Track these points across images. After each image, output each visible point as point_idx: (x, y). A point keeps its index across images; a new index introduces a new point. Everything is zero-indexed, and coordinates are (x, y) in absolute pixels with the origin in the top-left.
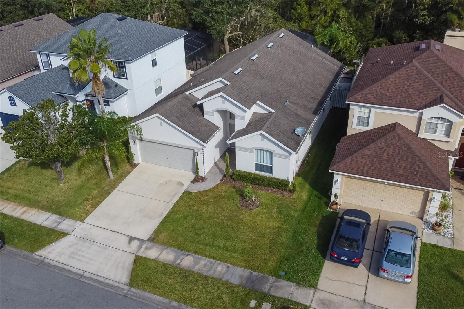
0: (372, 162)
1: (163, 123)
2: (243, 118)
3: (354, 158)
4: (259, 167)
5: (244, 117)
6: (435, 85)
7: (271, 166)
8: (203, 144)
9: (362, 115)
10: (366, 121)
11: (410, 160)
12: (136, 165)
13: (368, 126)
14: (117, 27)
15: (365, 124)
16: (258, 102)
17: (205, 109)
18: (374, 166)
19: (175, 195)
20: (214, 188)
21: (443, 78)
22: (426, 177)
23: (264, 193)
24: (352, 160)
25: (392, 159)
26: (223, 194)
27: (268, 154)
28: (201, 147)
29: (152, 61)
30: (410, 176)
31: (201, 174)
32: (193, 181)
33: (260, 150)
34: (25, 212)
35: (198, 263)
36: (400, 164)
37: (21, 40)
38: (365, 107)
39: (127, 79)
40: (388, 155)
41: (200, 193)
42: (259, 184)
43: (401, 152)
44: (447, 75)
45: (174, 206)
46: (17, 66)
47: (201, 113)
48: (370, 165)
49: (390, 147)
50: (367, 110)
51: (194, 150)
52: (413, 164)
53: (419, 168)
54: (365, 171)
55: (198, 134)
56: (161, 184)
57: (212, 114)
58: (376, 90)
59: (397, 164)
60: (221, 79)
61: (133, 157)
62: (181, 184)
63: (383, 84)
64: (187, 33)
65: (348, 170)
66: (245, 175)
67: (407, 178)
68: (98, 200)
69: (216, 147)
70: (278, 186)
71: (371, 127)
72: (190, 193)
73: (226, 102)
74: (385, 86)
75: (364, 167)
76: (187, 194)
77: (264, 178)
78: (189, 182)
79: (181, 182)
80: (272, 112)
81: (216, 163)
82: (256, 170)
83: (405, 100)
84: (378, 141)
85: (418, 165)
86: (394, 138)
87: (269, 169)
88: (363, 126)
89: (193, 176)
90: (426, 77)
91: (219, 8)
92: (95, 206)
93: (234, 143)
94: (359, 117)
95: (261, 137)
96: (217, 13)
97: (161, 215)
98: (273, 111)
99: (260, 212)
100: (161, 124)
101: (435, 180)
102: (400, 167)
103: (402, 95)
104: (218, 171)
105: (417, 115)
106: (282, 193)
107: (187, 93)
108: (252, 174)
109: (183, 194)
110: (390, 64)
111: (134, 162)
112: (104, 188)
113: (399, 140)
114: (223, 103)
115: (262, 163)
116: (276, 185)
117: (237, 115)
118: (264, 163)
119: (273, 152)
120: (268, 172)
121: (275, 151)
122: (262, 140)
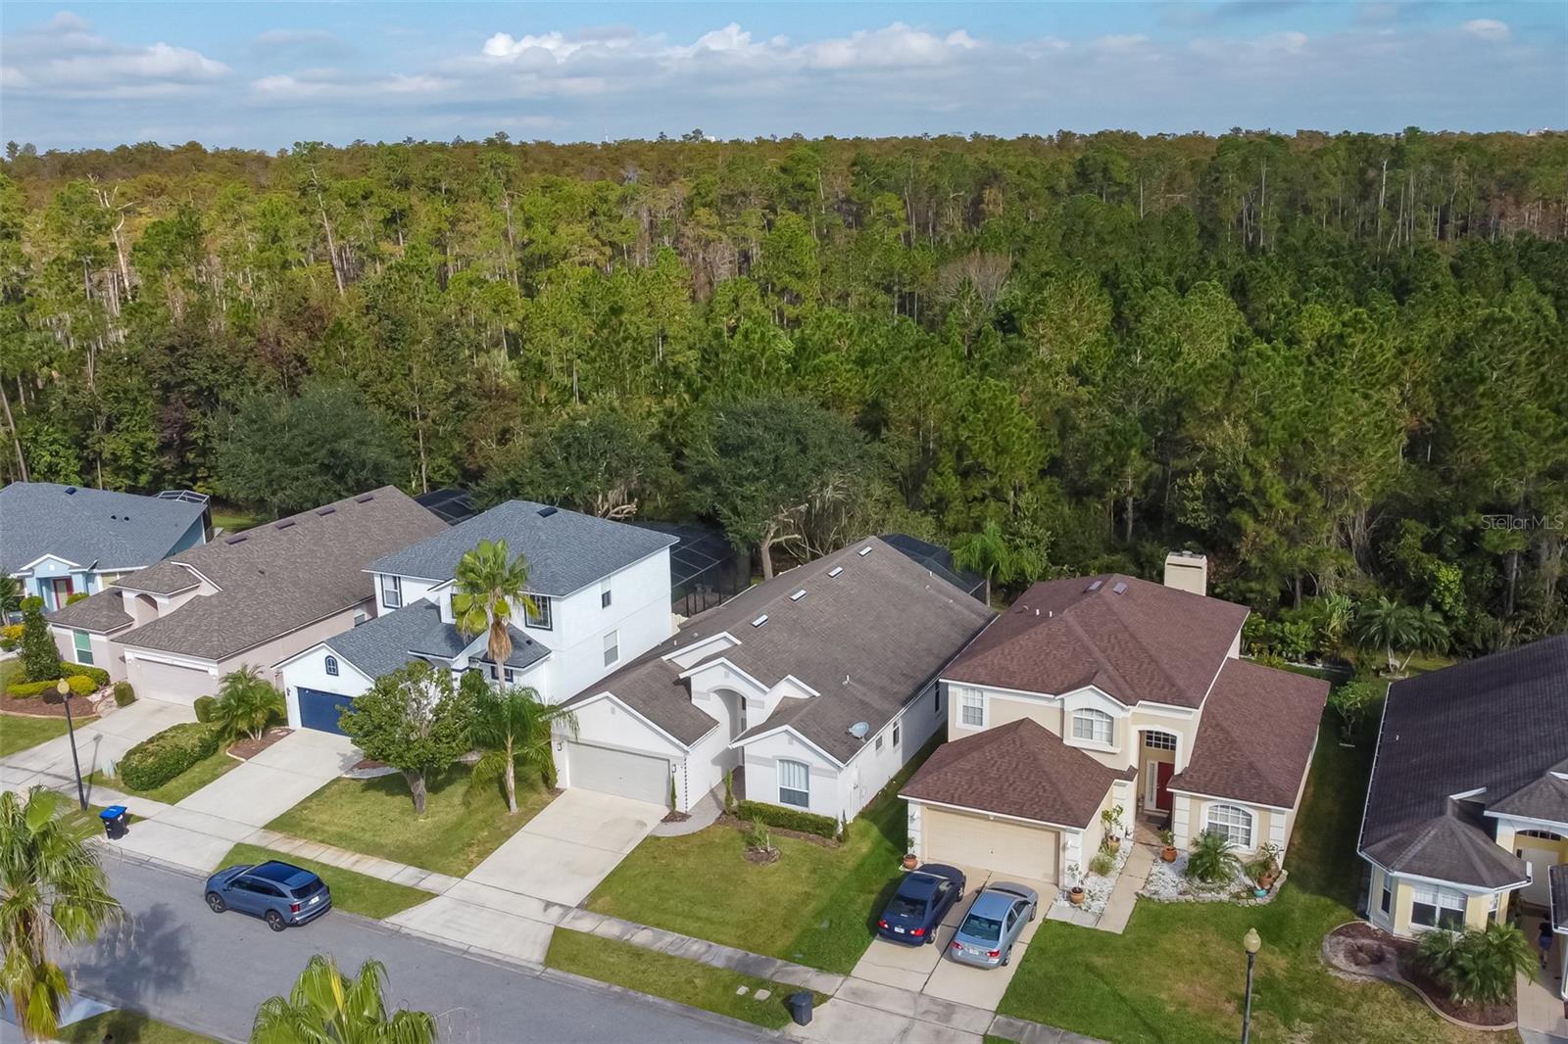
0: (970, 783)
1: (617, 709)
2: (761, 704)
3: (942, 776)
4: (787, 795)
5: (763, 703)
6: (1090, 654)
7: (807, 791)
8: (686, 748)
9: (970, 704)
10: (977, 715)
11: (1032, 778)
12: (560, 792)
13: (981, 724)
14: (539, 528)
15: (978, 720)
16: (790, 676)
17: (693, 688)
18: (973, 788)
19: (630, 841)
20: (701, 831)
21: (1109, 641)
22: (1053, 806)
23: (791, 840)
24: (939, 779)
25: (1004, 777)
26: (717, 840)
27: (801, 768)
28: (681, 754)
29: (603, 596)
30: (1028, 804)
31: (680, 808)
32: (665, 820)
33: (788, 761)
34: (358, 861)
35: (661, 940)
36: (1015, 786)
37: (331, 543)
38: (973, 689)
39: (551, 629)
40: (998, 769)
41: (675, 838)
42: (783, 826)
43: (1021, 766)
44: (1116, 638)
45: (626, 859)
46: (325, 598)
47: (687, 696)
48: (966, 787)
49: (1004, 757)
50: (977, 695)
51: (668, 761)
52: (1037, 786)
53: (1045, 791)
54: (956, 796)
55: (677, 729)
56: (605, 823)
57: (705, 696)
58: (992, 661)
59: (1011, 785)
60: (725, 634)
61: (556, 775)
62: (642, 824)
63: (1006, 652)
64: (676, 540)
65: (928, 794)
66: (758, 809)
67: (1021, 808)
68: (488, 845)
69: (715, 762)
70: (817, 829)
71: (986, 726)
72: (658, 838)
73: (731, 675)
74: (1009, 654)
75: (956, 789)
76: (651, 841)
77: (792, 815)
78: (659, 821)
79: (642, 821)
80: (815, 696)
81: (712, 791)
82: (781, 800)
83: (1036, 679)
84: (987, 748)
85: (1043, 787)
86: (1014, 742)
87: (804, 797)
88: (974, 724)
89: (666, 812)
90: (1079, 639)
91: (750, 489)
92: (483, 855)
93: (744, 747)
94: (966, 708)
95: (786, 737)
96: (743, 498)
97: (603, 871)
98: (817, 694)
99: (777, 869)
100: (613, 712)
101: (1066, 811)
102: (1015, 789)
103: (1033, 670)
104: (714, 804)
105: (1057, 704)
106: (825, 842)
107: (665, 658)
108: (772, 807)
109: (645, 839)
111: (557, 785)
112: (499, 828)
113: (1021, 746)
114: (727, 676)
115: (791, 788)
116: (813, 827)
117: (750, 697)
118: (793, 786)
119: (809, 766)
120: (800, 805)
121: (811, 763)
122: (790, 743)
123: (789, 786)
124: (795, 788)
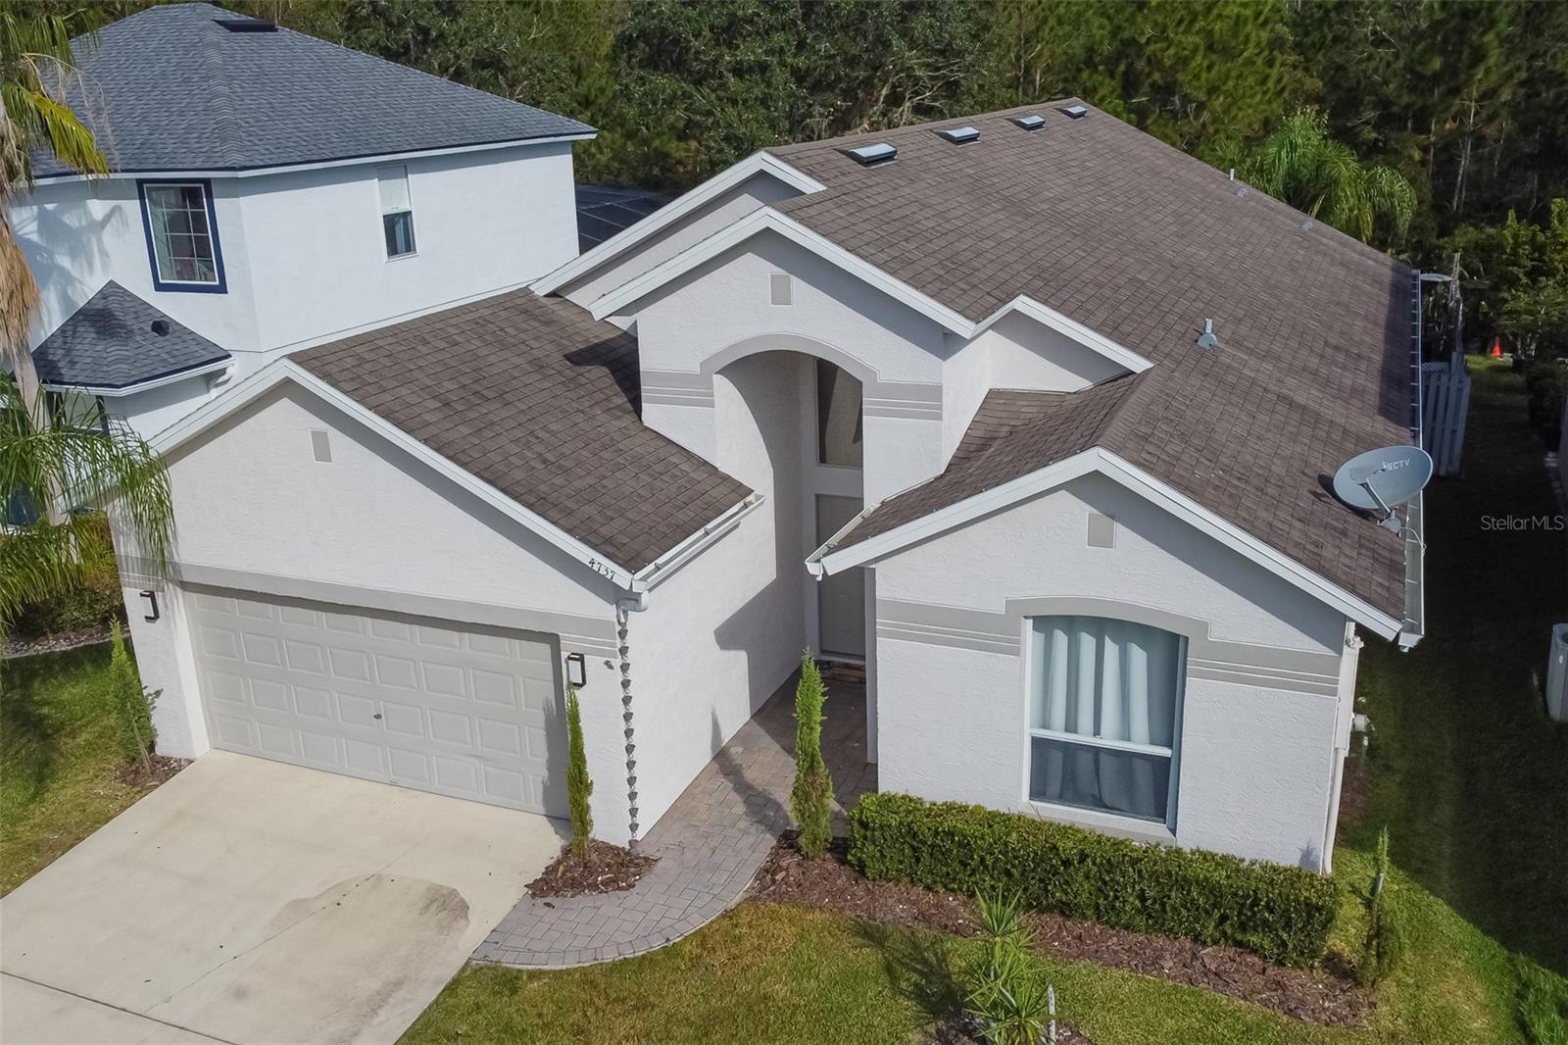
1: (338, 440)
2: (927, 400)
5: (935, 392)
7: (1166, 752)
8: (622, 577)
12: (167, 769)
14: (211, 47)
16: (1023, 304)
17: (646, 363)
19: (381, 999)
20: (702, 936)
23: (1123, 981)
26: (780, 990)
27: (1138, 657)
28: (608, 612)
29: (390, 221)
31: (608, 826)
32: (547, 887)
33: (1072, 624)
39: (222, 289)
41: (586, 978)
42: (1065, 910)
51: (553, 640)
55: (590, 510)
56: (297, 905)
57: (691, 390)
60: (759, 161)
61: (147, 710)
62: (449, 906)
64: (589, 133)
66: (951, 834)
69: (729, 636)
70: (1243, 927)
72: (509, 982)
73: (799, 286)
77: (1115, 858)
78: (515, 895)
79: (453, 893)
81: (721, 756)
82: (1038, 792)
87: (1143, 777)
89: (546, 845)
95: (1079, 512)
98: (1137, 363)
100: (322, 452)
104: (741, 809)
106: (1279, 985)
108: (1006, 820)
109: (452, 988)
111: (157, 746)
114: (781, 296)
115: (1084, 737)
116: (1224, 918)
117: (882, 378)
118: (1097, 732)
119: (1187, 638)
120: (1135, 811)
121: (1203, 626)
122: (1099, 539)
123: (1075, 732)
124: (1108, 740)
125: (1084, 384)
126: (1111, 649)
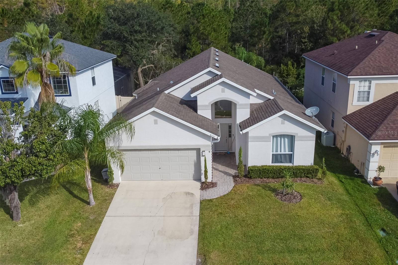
1: (159, 120)
2: (247, 106)
3: (387, 125)
4: (276, 158)
7: (292, 153)
8: (216, 137)
9: (362, 89)
10: (366, 94)
12: (118, 185)
13: (368, 100)
15: (366, 99)
16: (255, 89)
17: (199, 103)
19: (192, 207)
20: (233, 190)
24: (387, 127)
26: (251, 193)
27: (286, 140)
29: (92, 78)
31: (209, 179)
38: (365, 80)
41: (221, 198)
45: (201, 219)
50: (367, 83)
51: (199, 150)
56: (165, 198)
57: (207, 107)
60: (209, 69)
64: (115, 57)
66: (266, 169)
70: (308, 174)
71: (371, 101)
72: (210, 201)
78: (199, 191)
79: (189, 192)
80: (270, 99)
82: (272, 163)
87: (288, 157)
88: (363, 101)
89: (198, 184)
92: (88, 241)
93: (247, 133)
94: (359, 92)
96: (138, 41)
97: (192, 233)
98: (272, 98)
100: (156, 122)
106: (313, 181)
107: (166, 92)
108: (269, 166)
109: (201, 203)
110: (355, 49)
111: (115, 182)
112: (87, 218)
114: (223, 91)
115: (279, 153)
116: (305, 173)
117: (240, 103)
118: (281, 152)
119: (295, 136)
120: (287, 162)
121: (297, 134)
122: (283, 123)
123: (277, 152)
124: (283, 152)
125: (262, 101)
126: (282, 139)
